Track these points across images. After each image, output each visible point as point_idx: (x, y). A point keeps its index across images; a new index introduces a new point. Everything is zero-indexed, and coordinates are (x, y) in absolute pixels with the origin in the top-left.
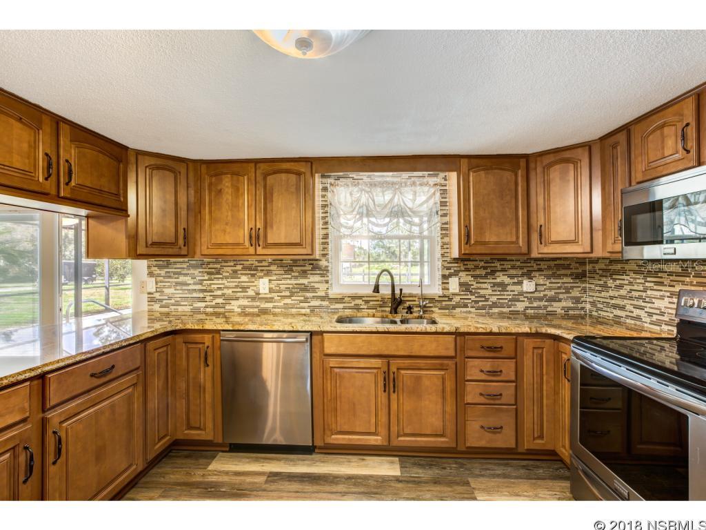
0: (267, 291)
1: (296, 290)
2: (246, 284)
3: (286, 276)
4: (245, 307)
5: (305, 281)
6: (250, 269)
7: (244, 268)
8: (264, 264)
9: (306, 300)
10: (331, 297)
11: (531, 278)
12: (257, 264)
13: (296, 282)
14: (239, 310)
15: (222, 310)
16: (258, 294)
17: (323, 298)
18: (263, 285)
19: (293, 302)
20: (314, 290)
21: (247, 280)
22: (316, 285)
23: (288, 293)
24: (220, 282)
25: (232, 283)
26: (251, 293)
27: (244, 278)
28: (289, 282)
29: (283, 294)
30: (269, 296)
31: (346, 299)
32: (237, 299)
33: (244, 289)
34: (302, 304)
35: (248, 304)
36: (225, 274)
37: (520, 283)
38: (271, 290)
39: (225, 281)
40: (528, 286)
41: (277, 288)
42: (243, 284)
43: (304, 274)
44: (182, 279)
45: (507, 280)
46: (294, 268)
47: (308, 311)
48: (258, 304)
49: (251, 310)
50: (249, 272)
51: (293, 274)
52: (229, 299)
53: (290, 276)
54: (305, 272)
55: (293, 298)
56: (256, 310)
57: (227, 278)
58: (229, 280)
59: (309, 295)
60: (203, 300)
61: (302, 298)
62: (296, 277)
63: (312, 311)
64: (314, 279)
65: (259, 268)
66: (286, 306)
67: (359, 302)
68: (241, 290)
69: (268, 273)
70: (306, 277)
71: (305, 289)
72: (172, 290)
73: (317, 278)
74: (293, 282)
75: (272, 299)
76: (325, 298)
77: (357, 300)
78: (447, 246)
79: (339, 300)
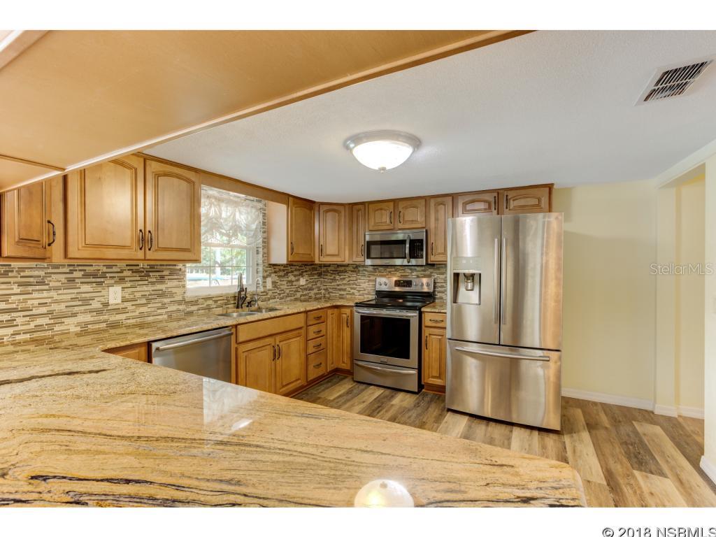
0: (119, 301)
1: (153, 297)
2: (87, 295)
3: (141, 283)
4: (87, 324)
5: (162, 287)
6: (95, 276)
7: (86, 275)
8: (114, 269)
9: (163, 306)
10: (187, 300)
12: (105, 269)
13: (153, 288)
14: (78, 329)
15: (50, 333)
16: (106, 304)
17: (179, 303)
18: (115, 294)
19: (149, 310)
20: (172, 295)
21: (91, 290)
22: (174, 290)
23: (144, 301)
24: (45, 294)
25: (67, 295)
26: (96, 305)
27: (85, 288)
28: (145, 288)
29: (138, 302)
30: (121, 306)
31: (200, 301)
32: (74, 315)
33: (86, 302)
34: (159, 311)
35: (92, 319)
36: (52, 284)
37: (298, 280)
38: (124, 300)
39: (53, 294)
40: (302, 281)
41: (132, 296)
42: (84, 295)
43: (162, 279)
45: (293, 279)
46: (151, 274)
47: (166, 317)
48: (106, 317)
49: (97, 326)
50: (94, 280)
51: (150, 280)
52: (58, 317)
53: (146, 282)
54: (162, 277)
55: (149, 306)
56: (104, 325)
57: (57, 289)
58: (60, 292)
59: (166, 300)
61: (160, 305)
62: (153, 283)
63: (170, 316)
64: (169, 285)
65: (107, 275)
66: (142, 315)
67: (210, 302)
68: (80, 303)
69: (122, 279)
70: (162, 283)
71: (162, 294)
73: (175, 283)
74: (150, 288)
75: (124, 310)
76: (183, 301)
77: (208, 303)
78: (267, 254)
79: (194, 302)
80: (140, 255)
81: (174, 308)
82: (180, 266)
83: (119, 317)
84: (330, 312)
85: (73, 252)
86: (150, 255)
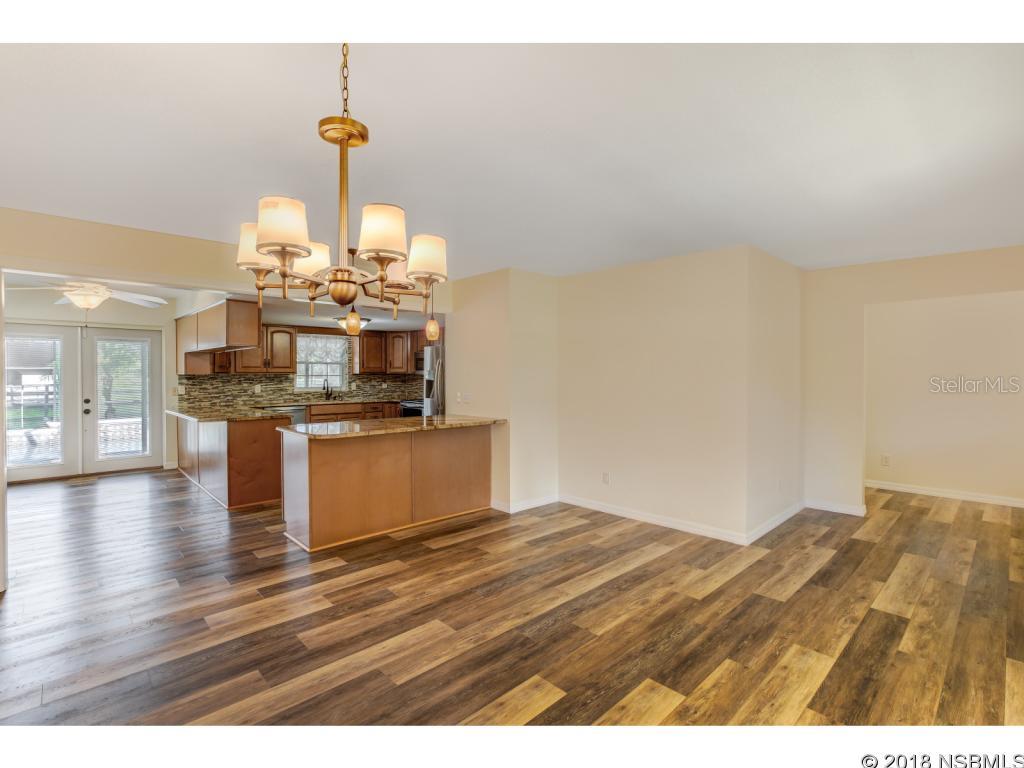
0: (260, 392)
1: (276, 391)
2: (246, 388)
3: (270, 383)
4: (246, 401)
5: (281, 386)
7: (246, 379)
8: (257, 377)
9: (282, 396)
10: (295, 393)
11: (385, 382)
12: (254, 377)
13: (276, 386)
16: (254, 393)
18: (258, 388)
19: (274, 397)
20: (287, 390)
21: (247, 386)
22: (288, 388)
23: (272, 392)
24: (230, 387)
25: (239, 387)
26: (249, 392)
27: (245, 385)
28: (272, 386)
29: (269, 393)
30: (260, 394)
31: (303, 394)
32: (241, 396)
33: (245, 391)
34: (279, 398)
35: (248, 399)
36: (233, 383)
37: (381, 385)
38: (262, 391)
39: (233, 387)
40: (384, 386)
41: (266, 390)
42: (244, 388)
43: (281, 382)
44: (204, 386)
45: (376, 384)
46: (275, 379)
48: (254, 398)
50: (249, 381)
51: (274, 382)
52: (235, 397)
55: (275, 395)
56: (253, 402)
58: (235, 386)
59: (283, 393)
60: (218, 398)
61: (280, 395)
62: (276, 384)
64: (286, 385)
65: (255, 379)
66: (270, 400)
68: (243, 391)
69: (261, 382)
70: (281, 384)
71: (282, 390)
72: (197, 393)
73: (288, 384)
75: (262, 396)
76: (292, 394)
77: (308, 395)
78: (351, 368)
79: (299, 395)
80: (265, 370)
81: (288, 397)
82: (291, 376)
83: (259, 399)
84: (387, 406)
85: (238, 370)
86: (270, 370)
